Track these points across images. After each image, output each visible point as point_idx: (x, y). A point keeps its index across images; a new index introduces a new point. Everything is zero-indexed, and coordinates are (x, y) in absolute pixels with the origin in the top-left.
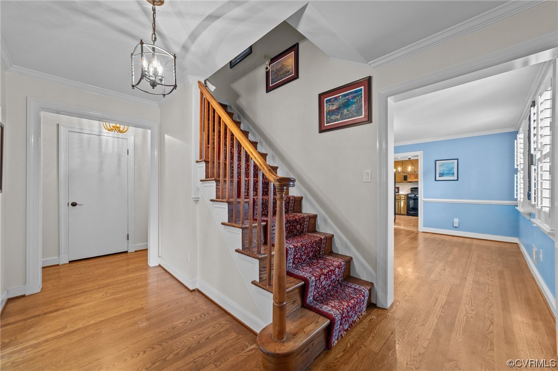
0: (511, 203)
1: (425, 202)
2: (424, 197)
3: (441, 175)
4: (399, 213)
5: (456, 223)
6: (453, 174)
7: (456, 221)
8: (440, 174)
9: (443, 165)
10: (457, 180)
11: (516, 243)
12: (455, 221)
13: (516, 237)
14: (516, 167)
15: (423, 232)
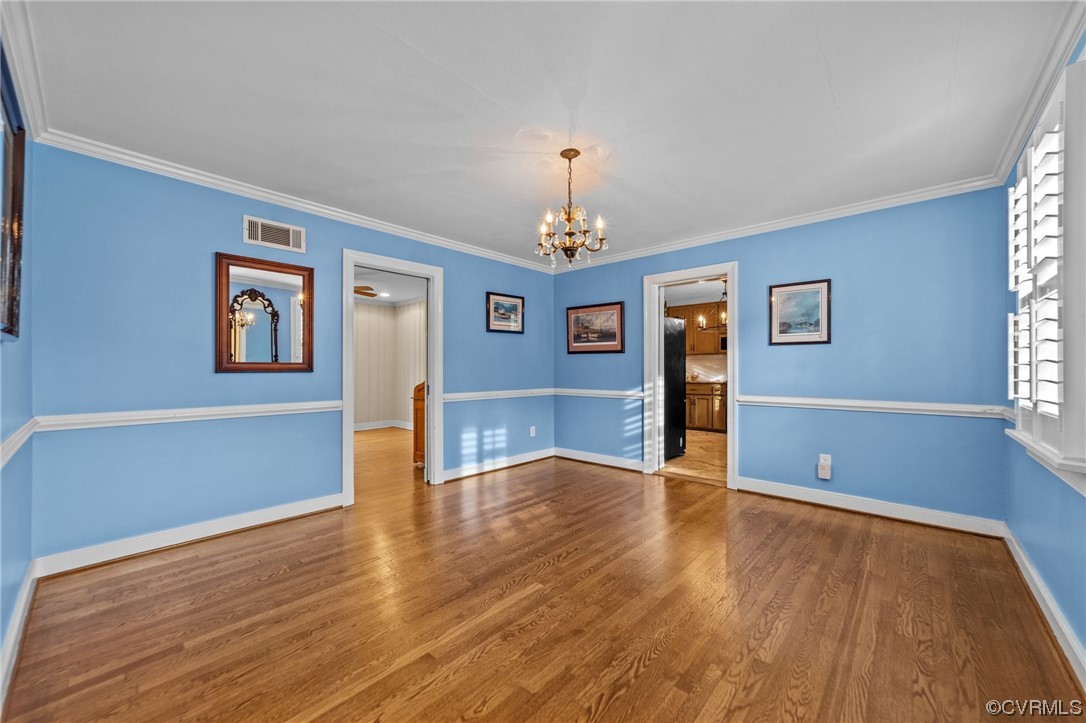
0: (984, 412)
1: (743, 405)
2: (742, 393)
3: (785, 328)
4: (710, 427)
5: (823, 468)
6: (817, 324)
7: (825, 460)
8: (783, 324)
9: (789, 298)
10: (828, 342)
11: (1000, 539)
12: (822, 461)
13: (998, 518)
14: (1012, 286)
15: (739, 491)
